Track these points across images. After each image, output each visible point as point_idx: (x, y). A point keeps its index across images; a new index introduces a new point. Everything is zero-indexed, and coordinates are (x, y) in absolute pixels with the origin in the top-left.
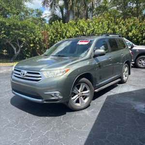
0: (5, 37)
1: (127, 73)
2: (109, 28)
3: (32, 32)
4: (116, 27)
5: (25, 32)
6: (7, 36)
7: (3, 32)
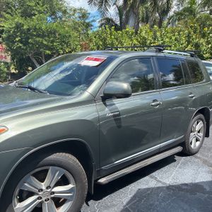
0: (20, 47)
1: (201, 134)
2: (189, 42)
3: (64, 42)
4: (202, 41)
5: (52, 42)
6: (24, 45)
7: (17, 39)
